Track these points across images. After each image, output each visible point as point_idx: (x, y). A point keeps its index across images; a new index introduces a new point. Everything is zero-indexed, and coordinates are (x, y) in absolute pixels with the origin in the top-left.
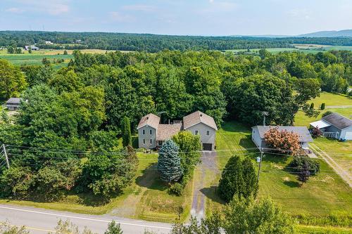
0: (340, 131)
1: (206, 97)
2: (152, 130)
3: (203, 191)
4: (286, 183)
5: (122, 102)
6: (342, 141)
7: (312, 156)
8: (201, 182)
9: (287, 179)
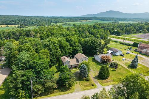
0: (116, 53)
1: (77, 47)
2: (68, 62)
3: (94, 78)
4: (112, 70)
5: (52, 53)
6: (117, 56)
7: (113, 61)
8: (92, 76)
9: (112, 69)
